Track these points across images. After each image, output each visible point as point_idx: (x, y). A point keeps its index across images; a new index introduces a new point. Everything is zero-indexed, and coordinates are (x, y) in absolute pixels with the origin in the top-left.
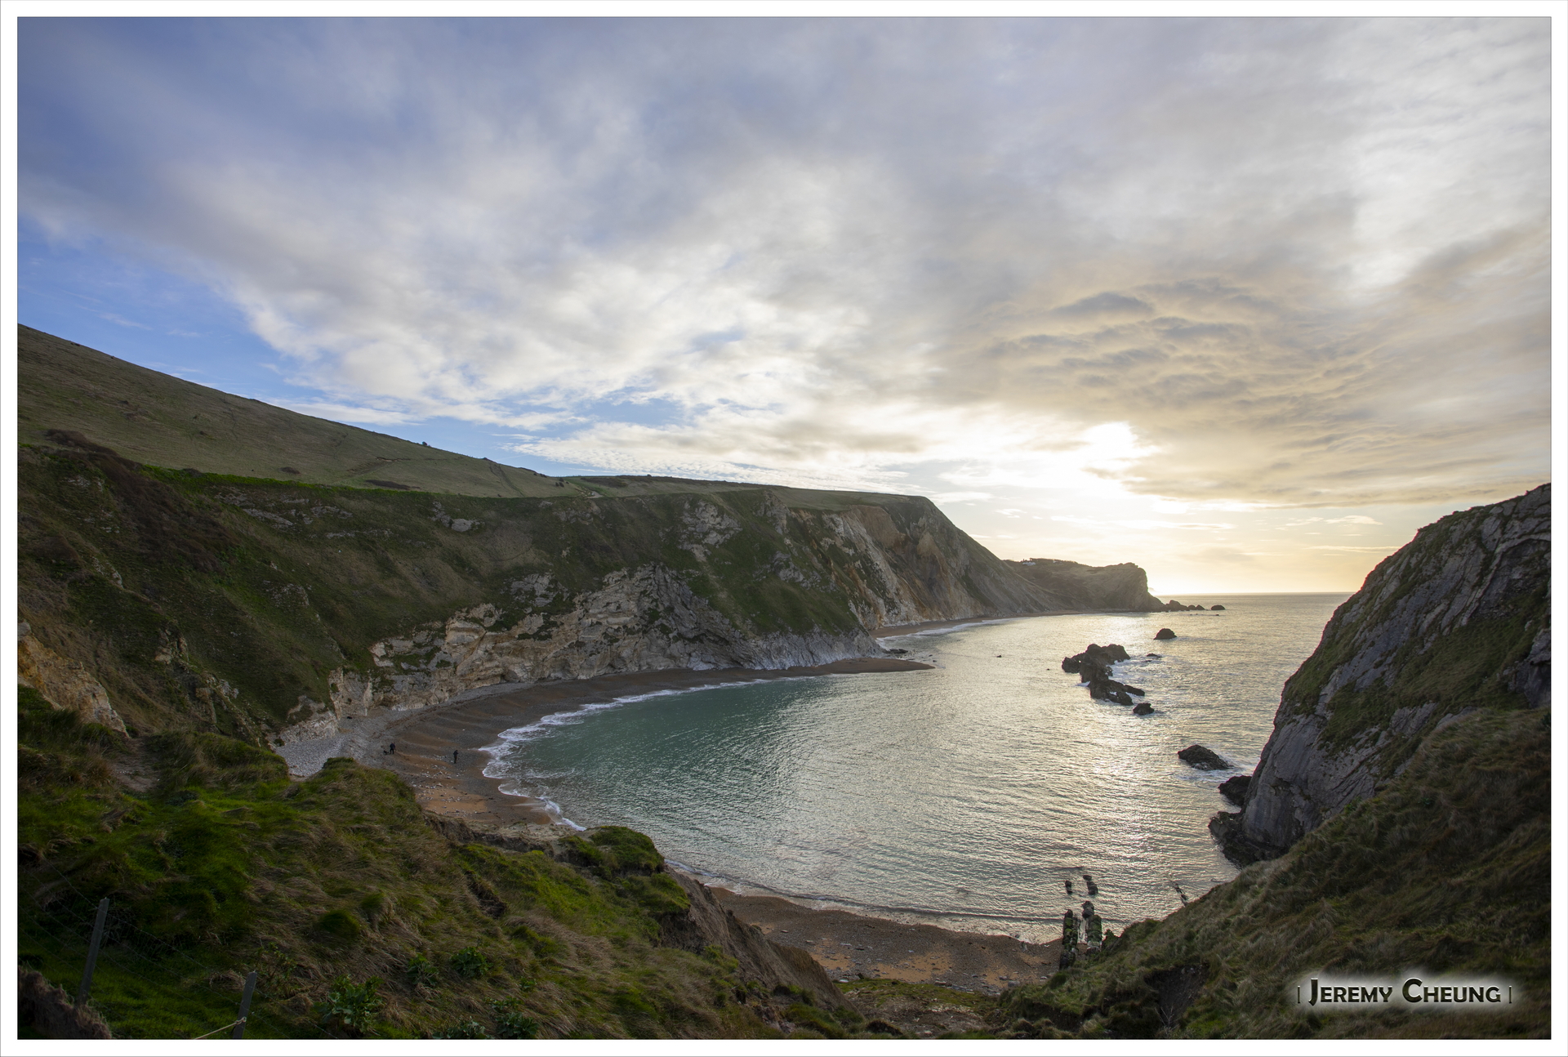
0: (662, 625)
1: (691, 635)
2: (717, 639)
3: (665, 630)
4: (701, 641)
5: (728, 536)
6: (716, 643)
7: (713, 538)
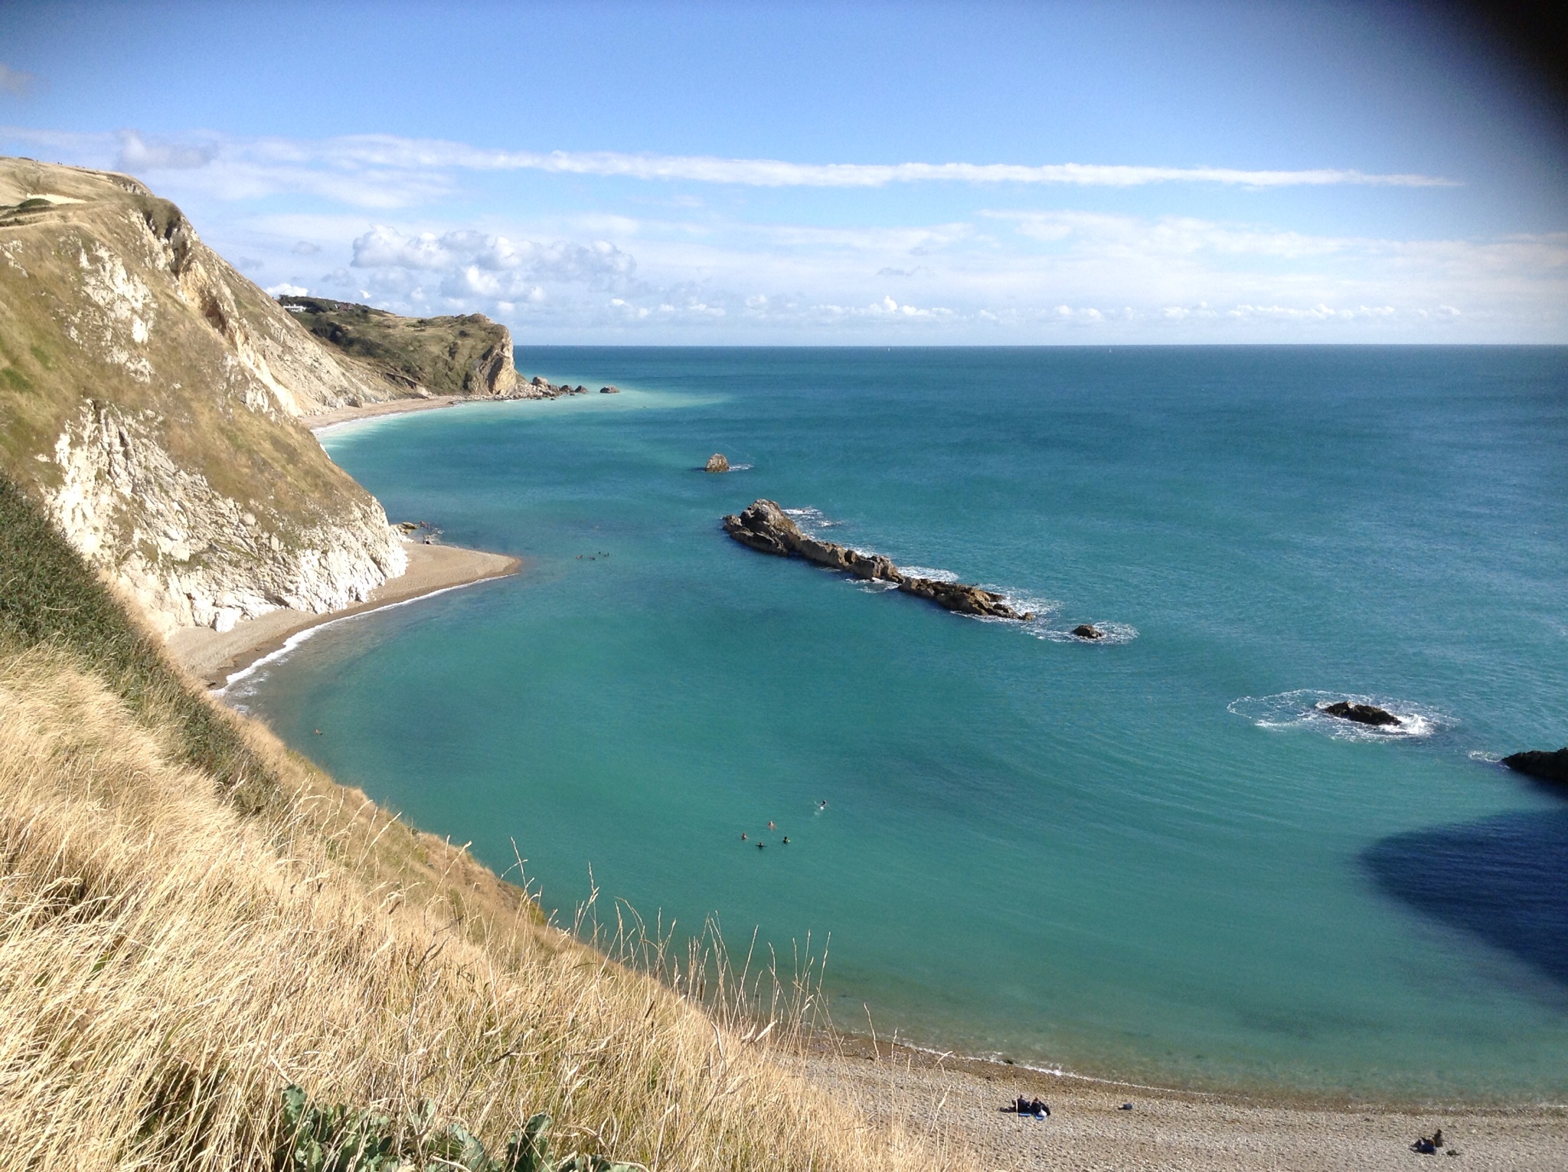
0: (141, 540)
1: (184, 555)
2: (235, 556)
3: (150, 552)
4: (207, 566)
5: (151, 324)
6: (236, 565)
7: (140, 332)
